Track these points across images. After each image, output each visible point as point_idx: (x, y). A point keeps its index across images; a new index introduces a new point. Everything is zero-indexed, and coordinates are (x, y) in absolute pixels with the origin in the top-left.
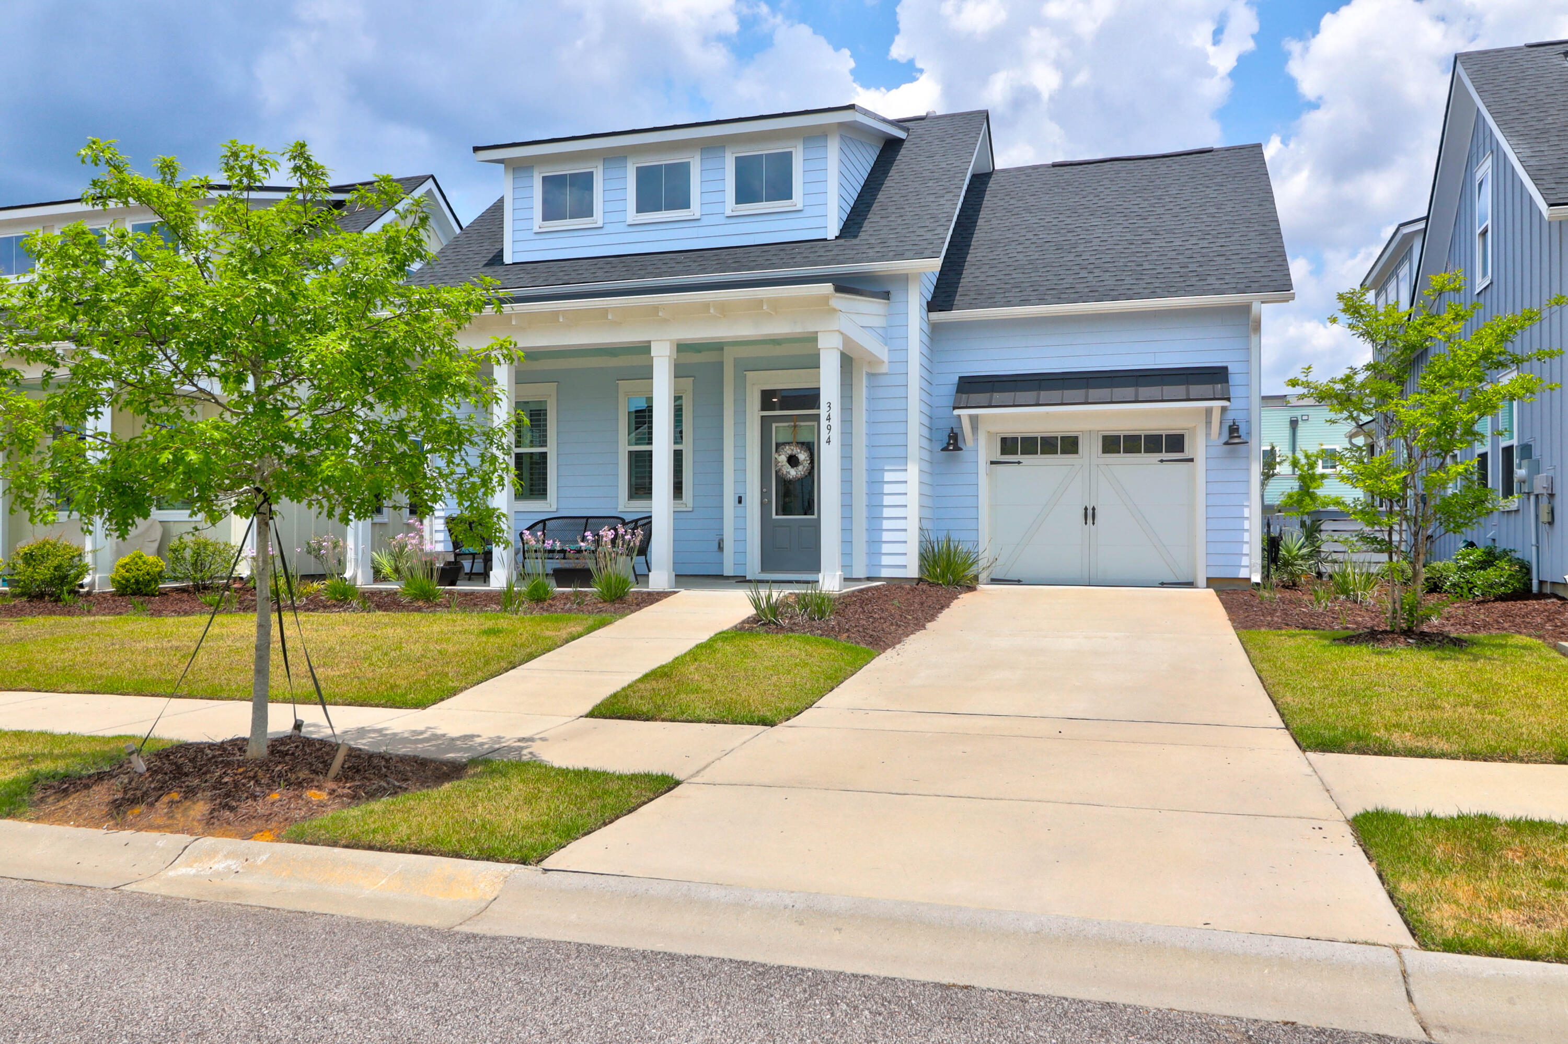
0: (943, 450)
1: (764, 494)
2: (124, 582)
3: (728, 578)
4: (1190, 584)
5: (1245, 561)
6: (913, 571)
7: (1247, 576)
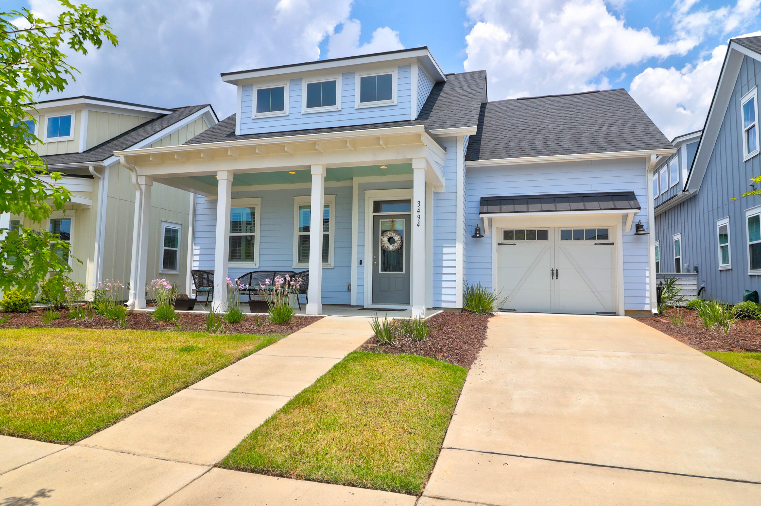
0: (473, 237)
1: (375, 260)
2: (6, 305)
3: (353, 307)
4: (614, 314)
5: (647, 301)
6: (459, 305)
7: (649, 310)
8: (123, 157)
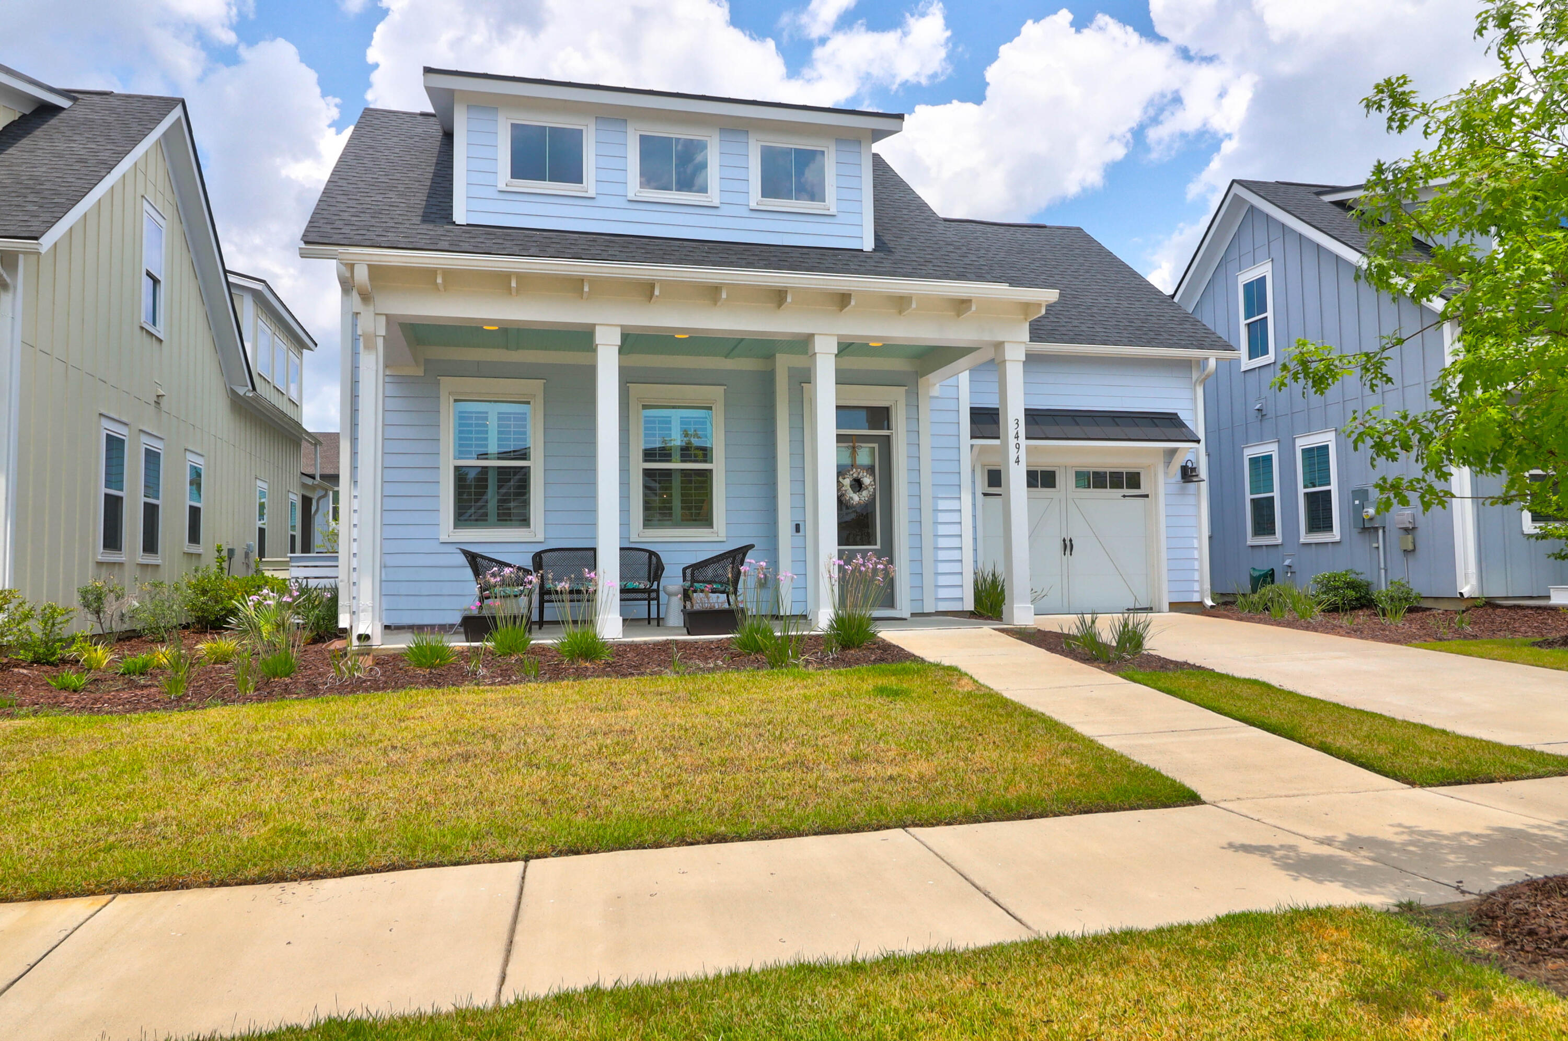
4: (1150, 610)
5: (1196, 587)
6: (969, 603)
7: (1199, 600)
8: (366, 268)
